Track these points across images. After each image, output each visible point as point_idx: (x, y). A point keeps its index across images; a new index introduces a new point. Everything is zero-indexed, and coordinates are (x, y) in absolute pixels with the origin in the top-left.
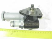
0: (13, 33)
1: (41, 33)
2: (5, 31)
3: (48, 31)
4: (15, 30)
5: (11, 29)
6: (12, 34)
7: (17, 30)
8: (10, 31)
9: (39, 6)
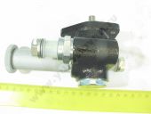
0: (38, 96)
1: (118, 95)
2: (14, 90)
3: (141, 89)
4: (43, 87)
5: (31, 86)
6: (34, 99)
7: (48, 87)
8: (28, 90)
9: (114, 16)
